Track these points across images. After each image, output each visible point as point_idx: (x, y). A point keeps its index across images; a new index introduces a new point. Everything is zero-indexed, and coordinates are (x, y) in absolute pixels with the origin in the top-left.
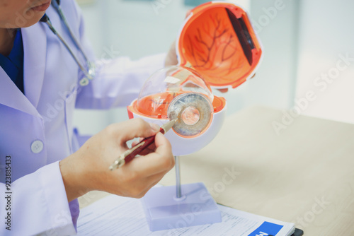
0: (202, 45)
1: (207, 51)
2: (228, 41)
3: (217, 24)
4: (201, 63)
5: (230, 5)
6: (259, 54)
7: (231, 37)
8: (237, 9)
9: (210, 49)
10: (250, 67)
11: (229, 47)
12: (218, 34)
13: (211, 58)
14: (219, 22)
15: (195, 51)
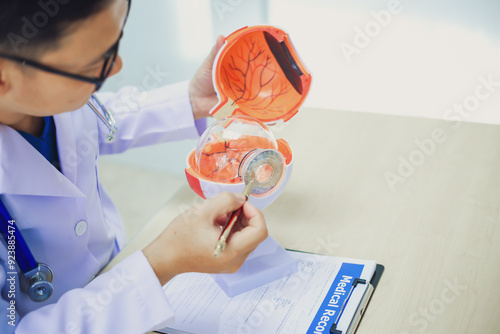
0: (236, 72)
1: (242, 78)
2: (264, 64)
3: (251, 46)
4: (239, 94)
5: (269, 28)
6: (309, 80)
7: (268, 59)
8: (278, 31)
9: (245, 76)
10: (300, 96)
11: (266, 70)
12: (252, 57)
13: (248, 86)
14: (253, 45)
15: (231, 81)
